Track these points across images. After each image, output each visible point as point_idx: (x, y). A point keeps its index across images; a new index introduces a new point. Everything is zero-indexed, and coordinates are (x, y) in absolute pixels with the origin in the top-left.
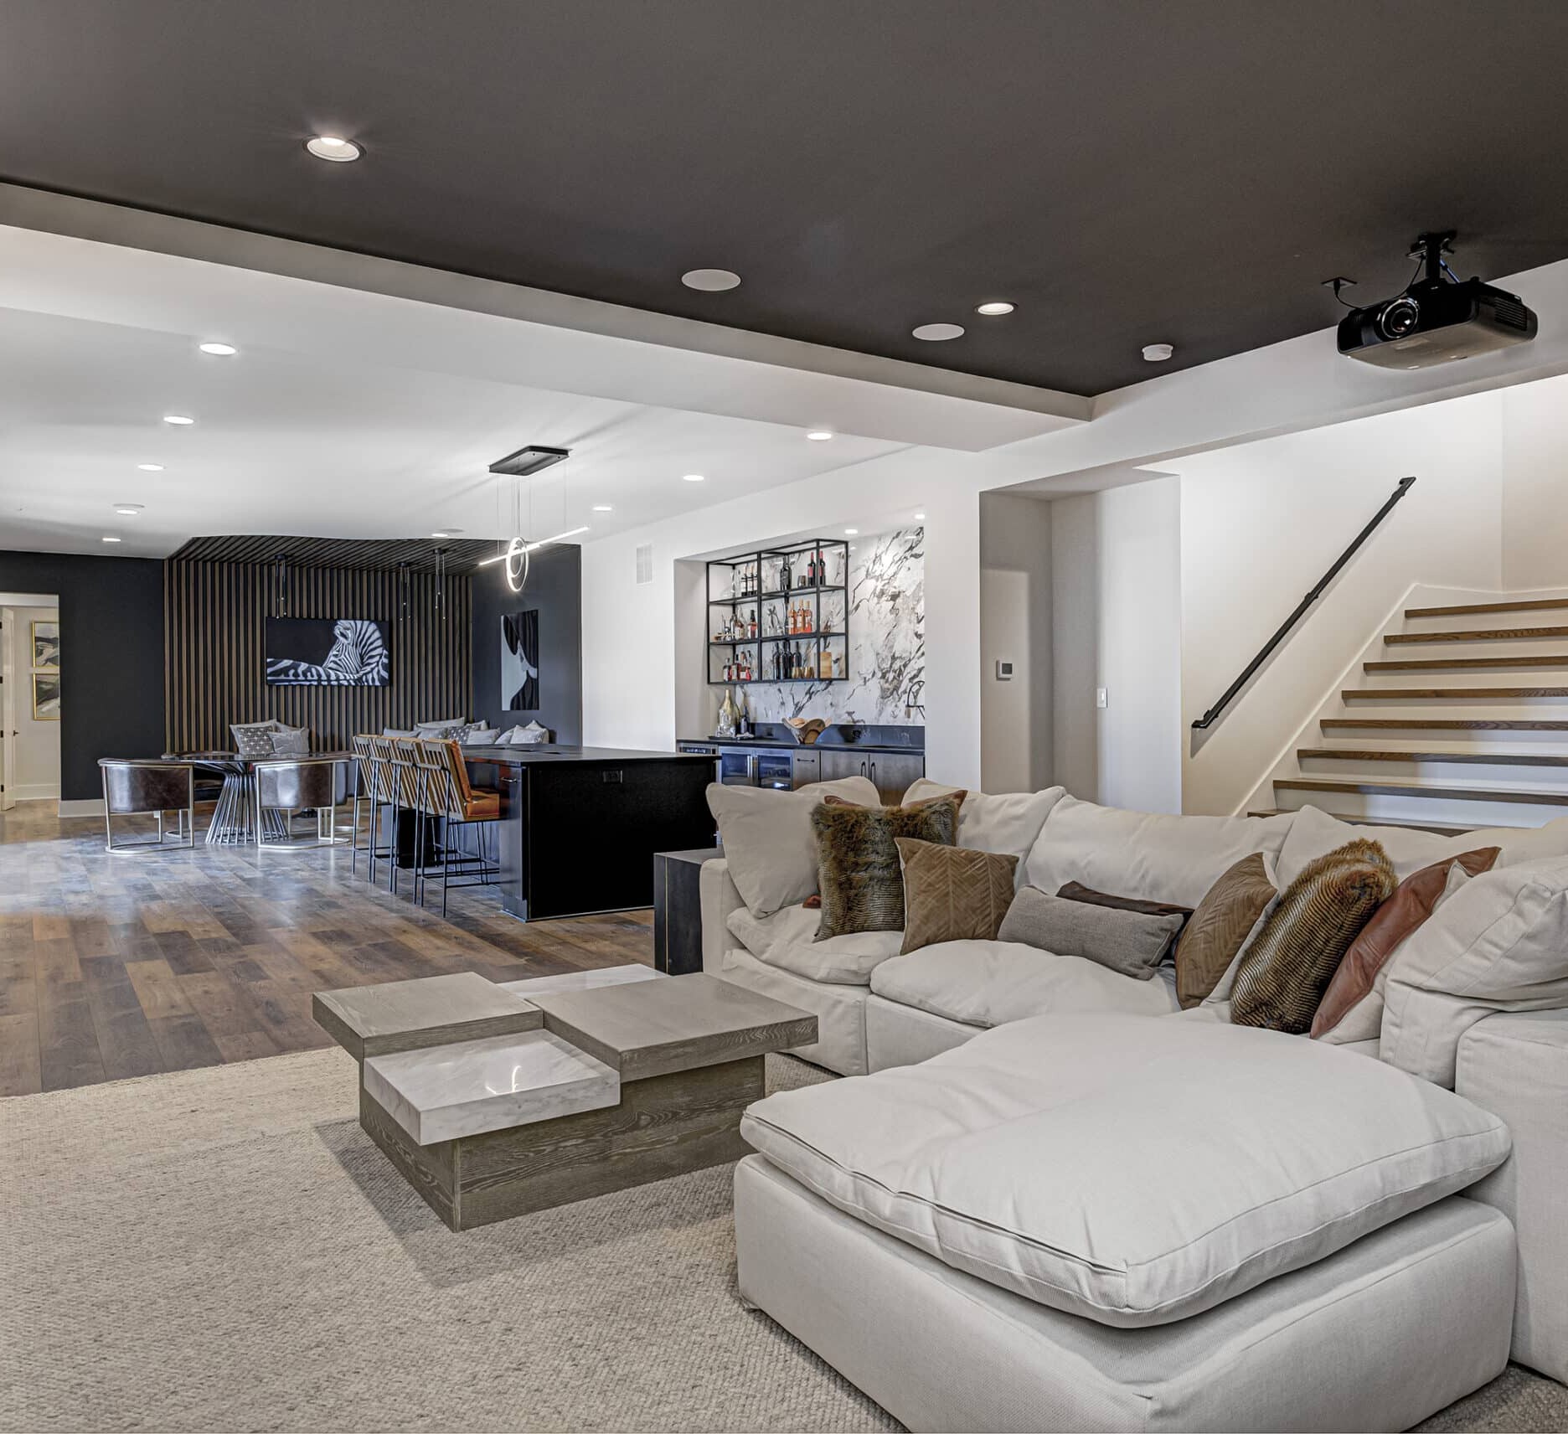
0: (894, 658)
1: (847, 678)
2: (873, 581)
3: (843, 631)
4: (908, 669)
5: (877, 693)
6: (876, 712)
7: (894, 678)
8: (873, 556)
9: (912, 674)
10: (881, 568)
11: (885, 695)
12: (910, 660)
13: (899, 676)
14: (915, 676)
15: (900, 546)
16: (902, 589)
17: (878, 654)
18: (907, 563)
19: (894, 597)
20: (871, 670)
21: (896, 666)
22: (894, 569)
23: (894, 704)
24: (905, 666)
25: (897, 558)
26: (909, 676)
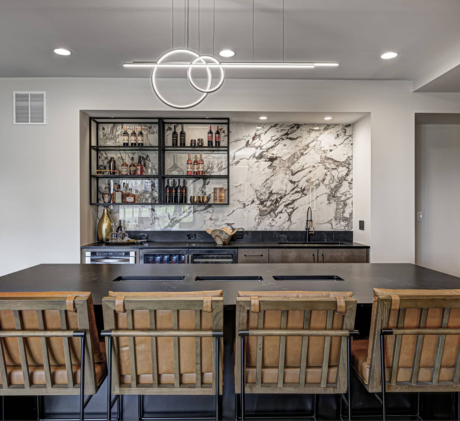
0: (271, 193)
1: (228, 204)
2: (254, 149)
4: (283, 200)
5: (257, 212)
6: (254, 223)
7: (271, 204)
8: (253, 134)
9: (287, 203)
10: (260, 142)
11: (262, 214)
12: (285, 195)
13: (276, 203)
14: (289, 204)
15: (278, 132)
16: (278, 155)
17: (257, 191)
18: (284, 142)
19: (272, 160)
20: (251, 199)
21: (274, 197)
22: (272, 144)
23: (271, 219)
24: (281, 198)
25: (274, 138)
26: (285, 204)
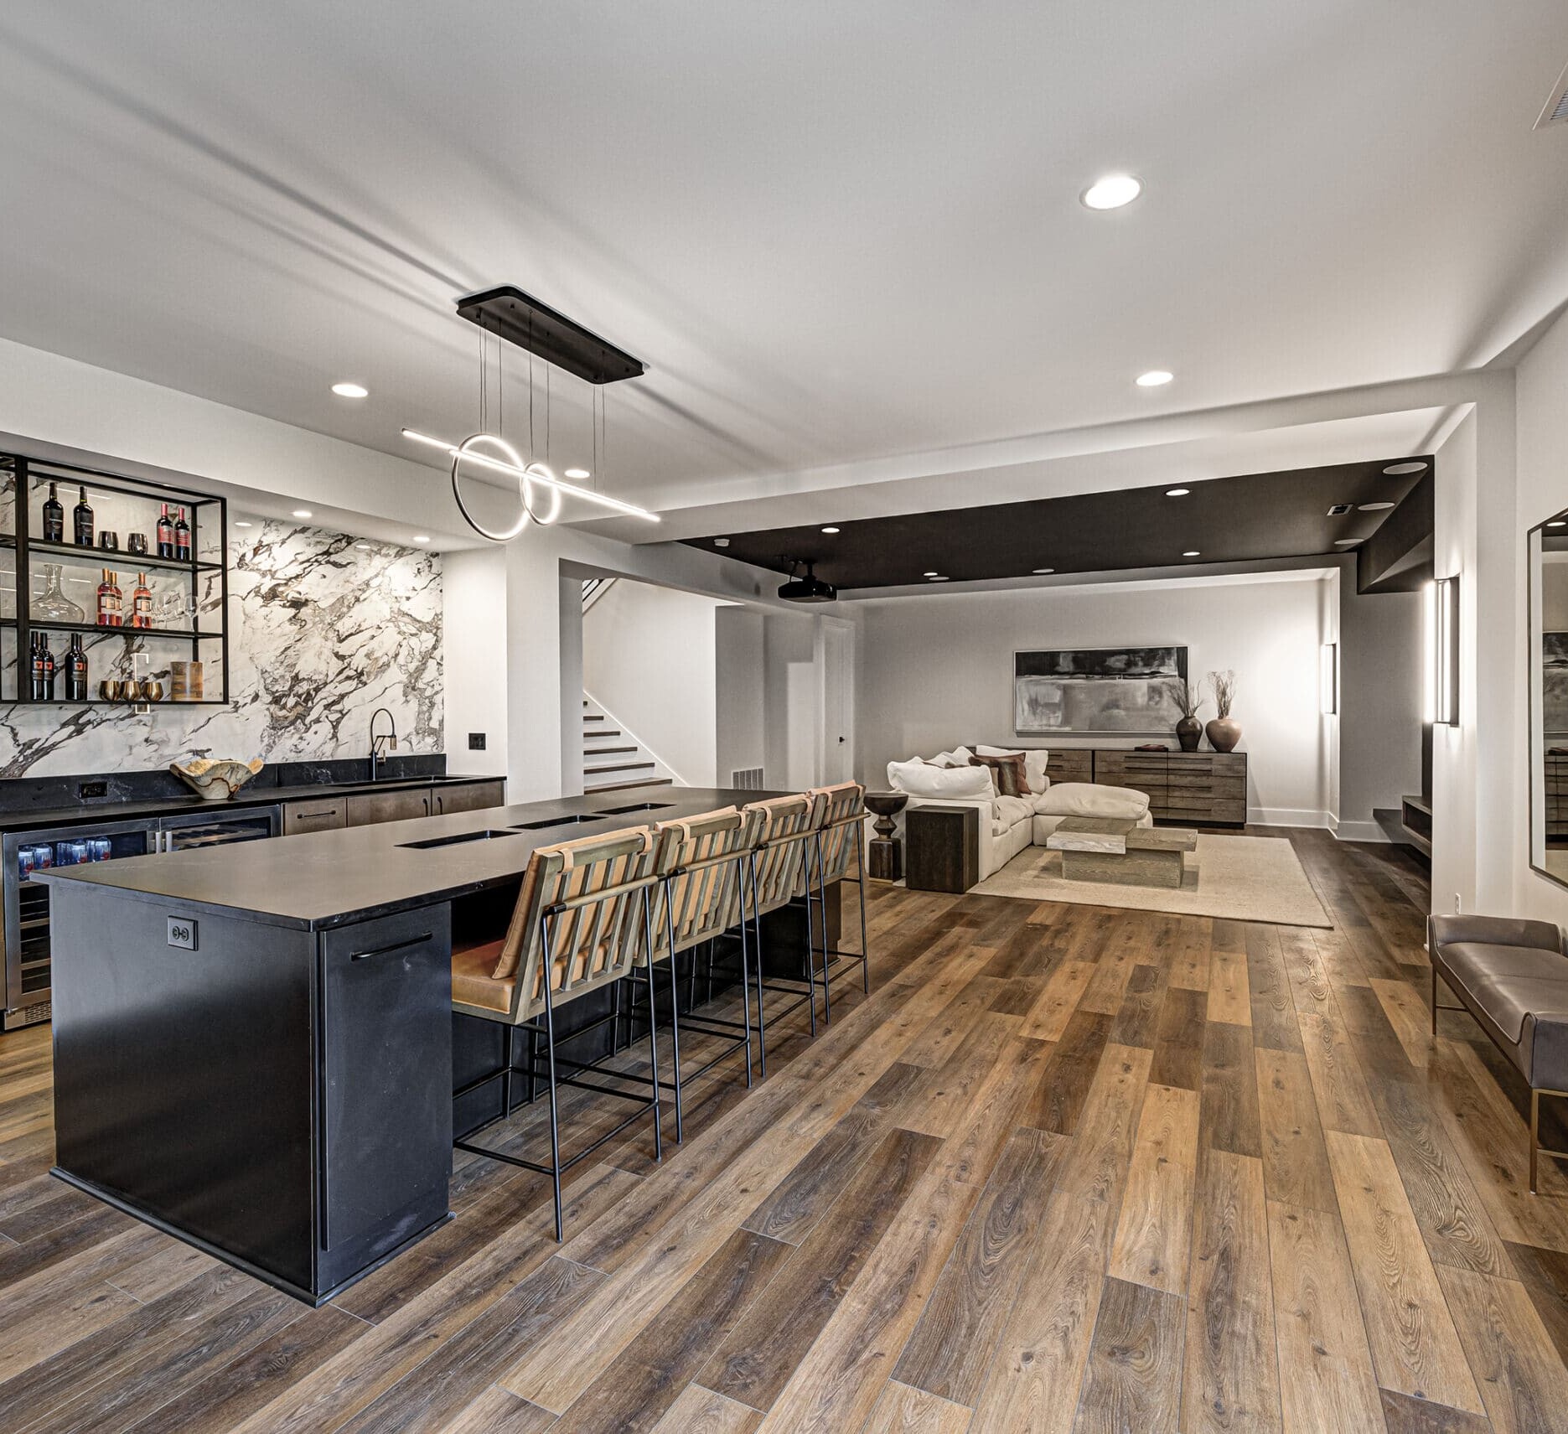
0: (296, 679)
1: (225, 702)
3: (221, 632)
4: (321, 695)
6: (260, 748)
7: (297, 704)
9: (330, 700)
10: (271, 561)
11: (277, 725)
12: (326, 684)
13: (306, 701)
14: (334, 703)
15: (309, 544)
16: (310, 597)
17: (263, 673)
18: (322, 569)
19: (297, 604)
20: (251, 691)
21: (302, 688)
22: (297, 569)
23: (297, 736)
24: (317, 690)
25: (301, 558)
26: (325, 702)
